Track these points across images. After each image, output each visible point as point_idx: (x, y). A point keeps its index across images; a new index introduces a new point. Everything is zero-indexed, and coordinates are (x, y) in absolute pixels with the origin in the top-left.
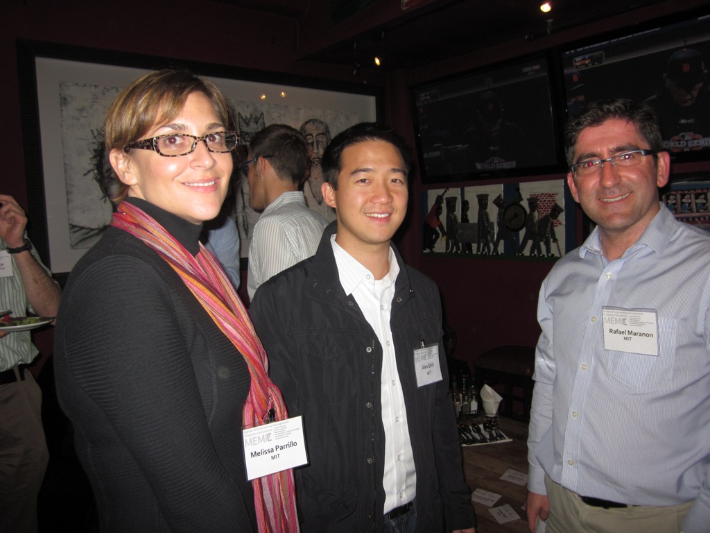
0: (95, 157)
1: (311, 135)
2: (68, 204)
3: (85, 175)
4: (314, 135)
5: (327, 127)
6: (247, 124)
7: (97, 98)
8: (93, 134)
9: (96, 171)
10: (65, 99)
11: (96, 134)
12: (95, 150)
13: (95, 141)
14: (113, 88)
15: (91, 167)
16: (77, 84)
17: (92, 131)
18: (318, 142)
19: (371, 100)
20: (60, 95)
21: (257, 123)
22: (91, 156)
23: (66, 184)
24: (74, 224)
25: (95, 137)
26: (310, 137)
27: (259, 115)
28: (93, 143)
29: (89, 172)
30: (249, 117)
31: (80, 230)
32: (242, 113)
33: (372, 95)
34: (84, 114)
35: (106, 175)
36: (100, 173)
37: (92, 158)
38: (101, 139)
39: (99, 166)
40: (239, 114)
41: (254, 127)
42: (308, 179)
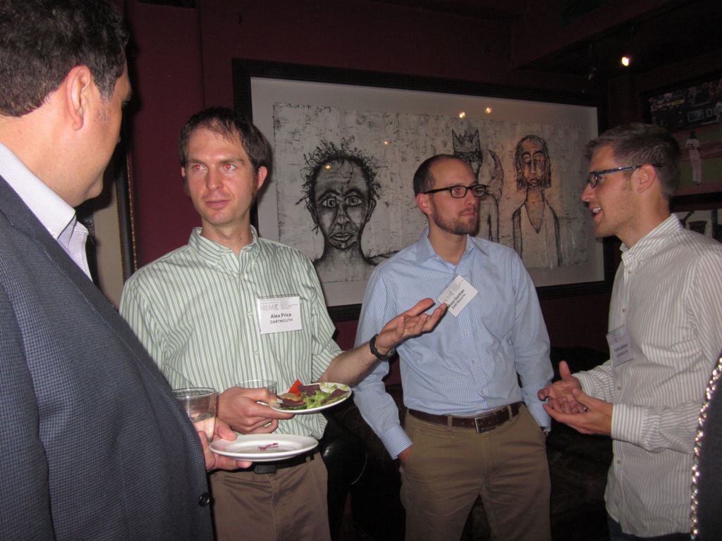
0: (307, 184)
1: (528, 153)
2: (280, 236)
3: (297, 203)
4: (532, 153)
5: (545, 144)
6: (462, 143)
7: (310, 120)
8: (306, 158)
9: (308, 200)
10: (278, 121)
11: (308, 158)
12: (307, 176)
13: (307, 166)
14: (326, 108)
15: (304, 195)
16: (290, 104)
17: (304, 155)
18: (535, 160)
19: (593, 112)
20: (273, 117)
21: (471, 141)
22: (303, 183)
23: (278, 214)
25: (307, 162)
26: (527, 155)
27: (473, 133)
28: (305, 168)
29: (301, 200)
30: (463, 135)
32: (455, 130)
33: (592, 105)
34: (297, 137)
35: (318, 203)
36: (312, 200)
37: (304, 186)
38: (314, 164)
39: (311, 194)
40: (453, 132)
41: (468, 147)
42: (525, 204)
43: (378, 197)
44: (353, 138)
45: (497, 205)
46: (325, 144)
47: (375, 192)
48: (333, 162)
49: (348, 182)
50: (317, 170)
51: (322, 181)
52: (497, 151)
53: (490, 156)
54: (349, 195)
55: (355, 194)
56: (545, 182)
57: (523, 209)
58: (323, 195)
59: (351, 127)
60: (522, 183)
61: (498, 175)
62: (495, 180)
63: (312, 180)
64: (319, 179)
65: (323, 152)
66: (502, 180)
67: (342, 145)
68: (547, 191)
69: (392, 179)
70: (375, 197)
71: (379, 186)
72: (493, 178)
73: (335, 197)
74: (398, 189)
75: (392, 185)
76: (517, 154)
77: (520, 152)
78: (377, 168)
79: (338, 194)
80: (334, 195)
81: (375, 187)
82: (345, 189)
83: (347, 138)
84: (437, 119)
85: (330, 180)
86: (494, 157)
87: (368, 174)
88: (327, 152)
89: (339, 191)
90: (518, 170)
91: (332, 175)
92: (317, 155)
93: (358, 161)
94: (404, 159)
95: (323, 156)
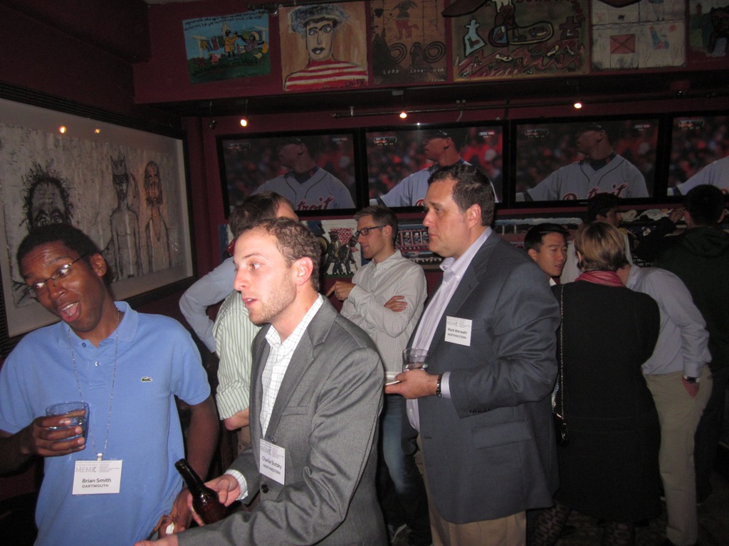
0: (26, 205)
1: (151, 176)
2: (10, 259)
3: (20, 225)
5: (158, 169)
6: (116, 167)
7: (23, 141)
8: (23, 180)
9: (27, 221)
11: (25, 180)
12: (25, 198)
13: (25, 187)
14: (33, 130)
15: (23, 216)
16: (8, 125)
17: (22, 177)
18: (154, 182)
19: (180, 144)
21: (121, 165)
22: (23, 204)
24: (16, 280)
25: (24, 183)
26: (150, 178)
27: (122, 158)
28: (24, 190)
29: (23, 222)
30: (117, 160)
31: (20, 287)
33: (180, 139)
34: (15, 158)
35: (35, 224)
36: (31, 222)
37: (24, 207)
38: (29, 186)
39: (29, 215)
40: (111, 157)
41: (121, 170)
42: (151, 218)
43: (72, 216)
44: (53, 160)
45: (138, 219)
46: (36, 166)
47: (70, 212)
48: (42, 183)
49: (52, 203)
50: (31, 191)
51: (36, 202)
52: (135, 174)
53: (131, 179)
54: (54, 215)
55: (57, 214)
56: (159, 200)
57: (151, 222)
58: (37, 217)
59: (51, 150)
60: (149, 201)
61: (136, 195)
62: (135, 199)
63: (29, 201)
64: (34, 201)
65: (35, 174)
66: (139, 199)
67: (47, 167)
68: (161, 207)
69: (79, 199)
70: (70, 216)
71: (72, 205)
72: (134, 197)
73: (45, 218)
74: (84, 208)
75: (79, 204)
76: (146, 177)
77: (147, 176)
78: (69, 189)
79: (46, 215)
80: (44, 216)
81: (70, 207)
82: (51, 210)
83: (49, 161)
84: (101, 145)
85: (41, 201)
86: (134, 179)
87: (64, 195)
88: (37, 174)
89: (47, 212)
90: (146, 190)
91: (42, 196)
92: (31, 176)
93: (57, 182)
94: (85, 181)
95: (35, 177)
